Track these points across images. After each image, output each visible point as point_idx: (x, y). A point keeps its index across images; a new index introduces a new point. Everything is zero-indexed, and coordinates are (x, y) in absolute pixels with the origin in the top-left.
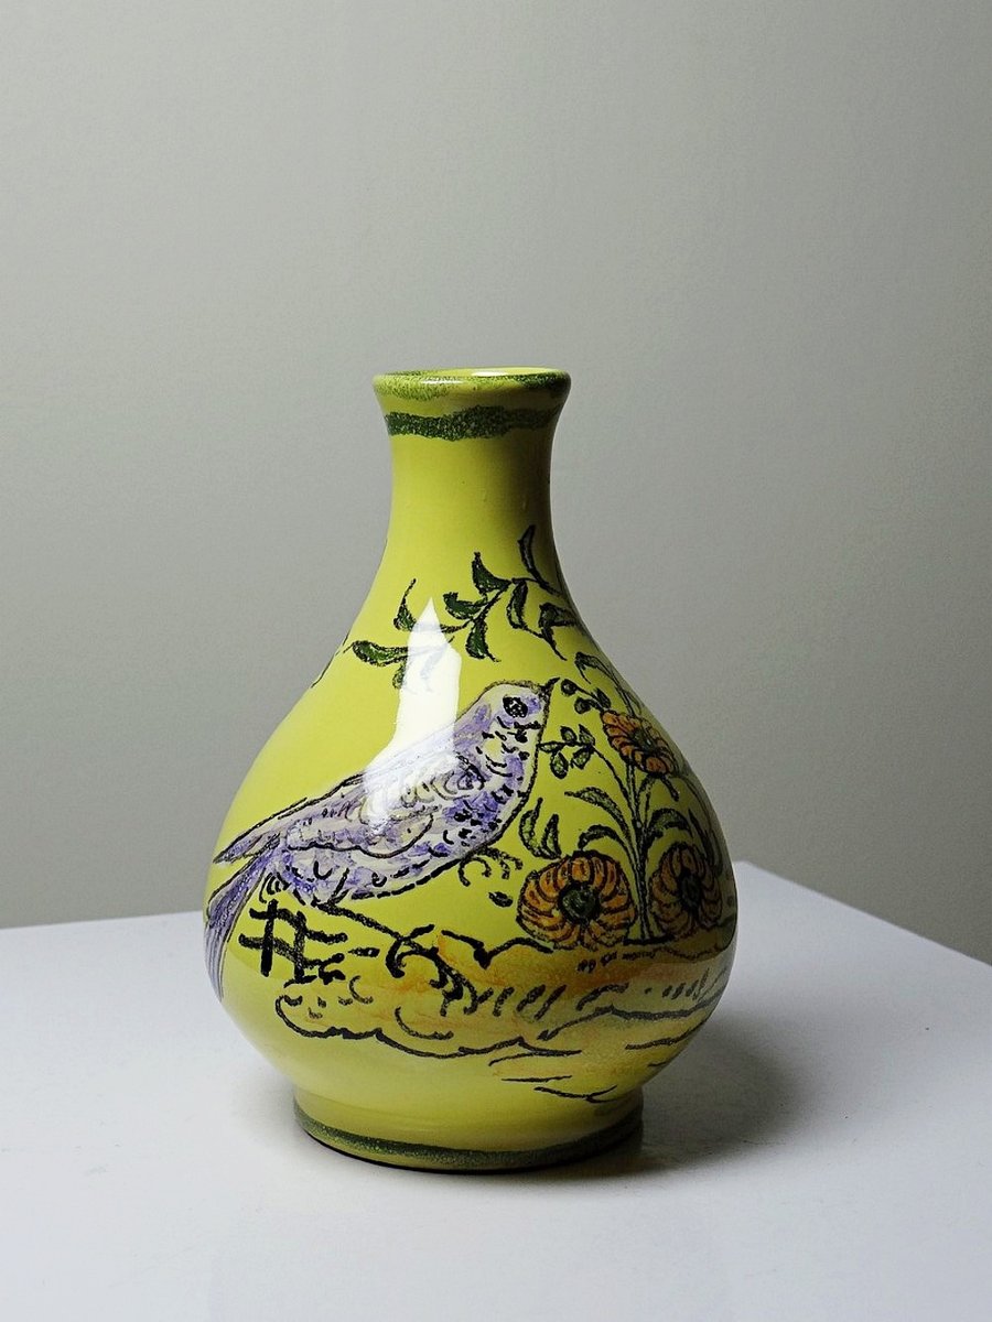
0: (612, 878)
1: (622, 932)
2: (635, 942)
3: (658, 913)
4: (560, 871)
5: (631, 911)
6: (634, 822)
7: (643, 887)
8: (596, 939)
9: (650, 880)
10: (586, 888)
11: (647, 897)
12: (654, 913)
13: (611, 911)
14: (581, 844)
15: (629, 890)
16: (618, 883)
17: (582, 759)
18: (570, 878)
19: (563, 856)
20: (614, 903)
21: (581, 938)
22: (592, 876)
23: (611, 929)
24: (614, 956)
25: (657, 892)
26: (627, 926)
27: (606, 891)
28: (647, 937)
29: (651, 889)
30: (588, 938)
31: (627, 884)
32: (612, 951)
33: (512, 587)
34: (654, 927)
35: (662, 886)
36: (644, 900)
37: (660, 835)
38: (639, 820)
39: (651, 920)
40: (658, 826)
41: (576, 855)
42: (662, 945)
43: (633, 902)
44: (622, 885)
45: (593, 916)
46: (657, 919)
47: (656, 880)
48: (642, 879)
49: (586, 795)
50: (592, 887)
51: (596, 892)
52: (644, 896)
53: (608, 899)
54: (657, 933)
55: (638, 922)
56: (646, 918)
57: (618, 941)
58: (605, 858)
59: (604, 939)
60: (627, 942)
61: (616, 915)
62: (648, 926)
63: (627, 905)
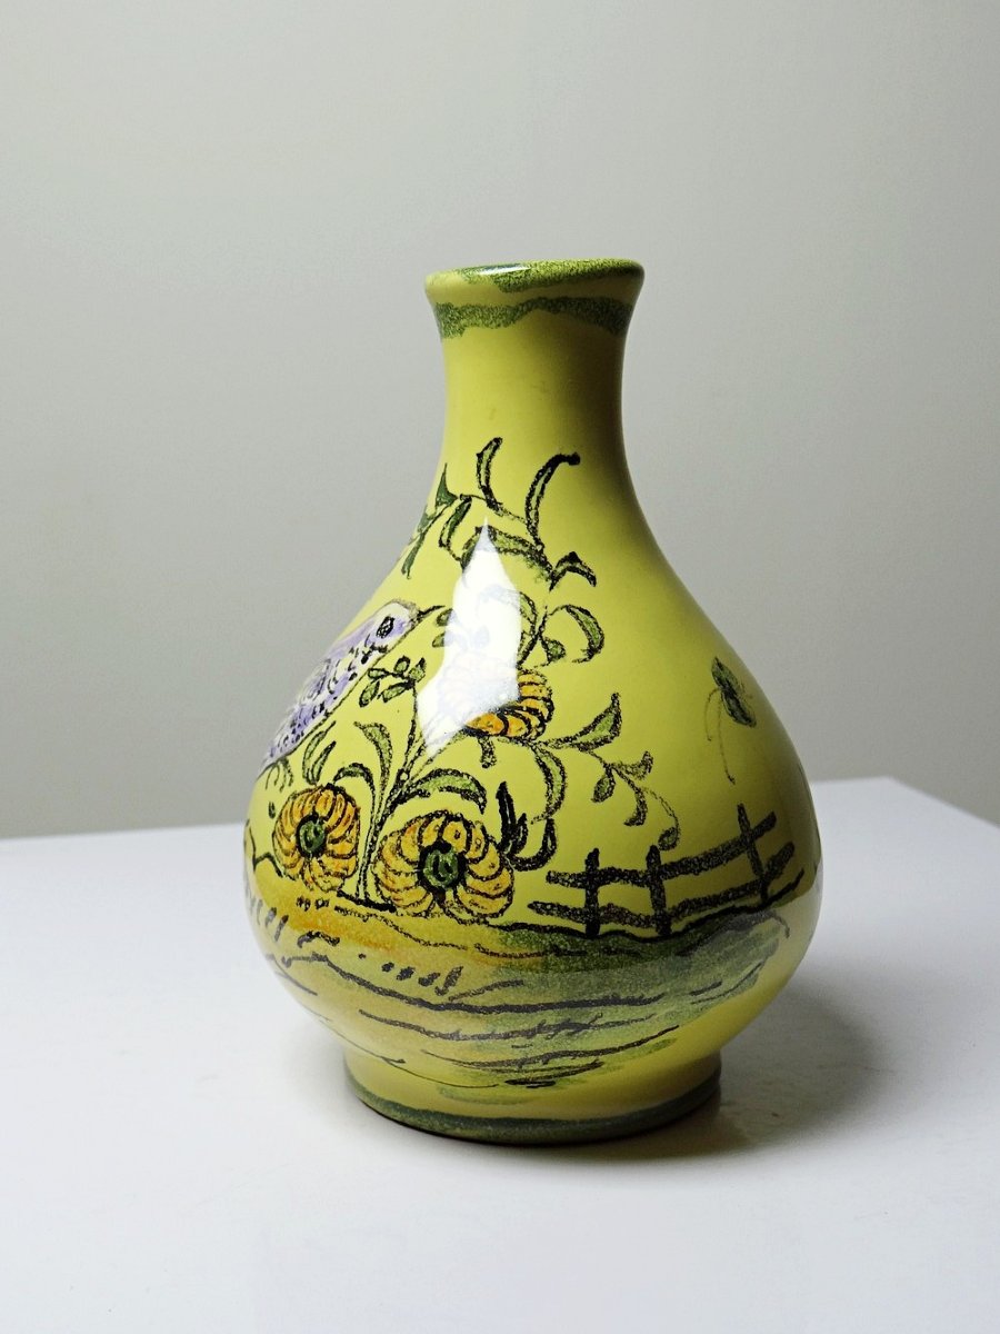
0: (347, 821)
1: (338, 881)
2: (349, 897)
3: (381, 876)
4: (310, 798)
5: (351, 863)
6: (400, 772)
7: (374, 842)
8: (313, 879)
9: (385, 838)
10: (321, 823)
11: (374, 855)
12: (376, 875)
13: (333, 855)
14: (336, 779)
15: (357, 839)
16: (351, 827)
17: (392, 693)
18: (314, 808)
19: (319, 784)
20: (338, 848)
21: (302, 873)
22: (330, 814)
23: (328, 874)
24: (325, 903)
25: (387, 853)
26: (343, 877)
27: (336, 833)
28: (362, 897)
29: (381, 849)
30: (307, 875)
31: (358, 834)
32: (326, 897)
33: (458, 502)
34: (371, 889)
35: (398, 849)
36: (370, 856)
37: (424, 794)
38: (408, 772)
39: (371, 880)
40: (429, 786)
41: (329, 786)
42: (379, 913)
43: (356, 854)
44: (354, 832)
45: (317, 854)
46: (378, 881)
47: (393, 841)
48: (376, 834)
49: (370, 730)
50: (326, 824)
51: (328, 831)
52: (371, 851)
53: (335, 841)
54: (374, 897)
55: (356, 877)
56: (365, 877)
57: (332, 889)
58: (349, 799)
59: (320, 881)
60: (341, 894)
61: (337, 861)
62: (365, 885)
63: (351, 855)
